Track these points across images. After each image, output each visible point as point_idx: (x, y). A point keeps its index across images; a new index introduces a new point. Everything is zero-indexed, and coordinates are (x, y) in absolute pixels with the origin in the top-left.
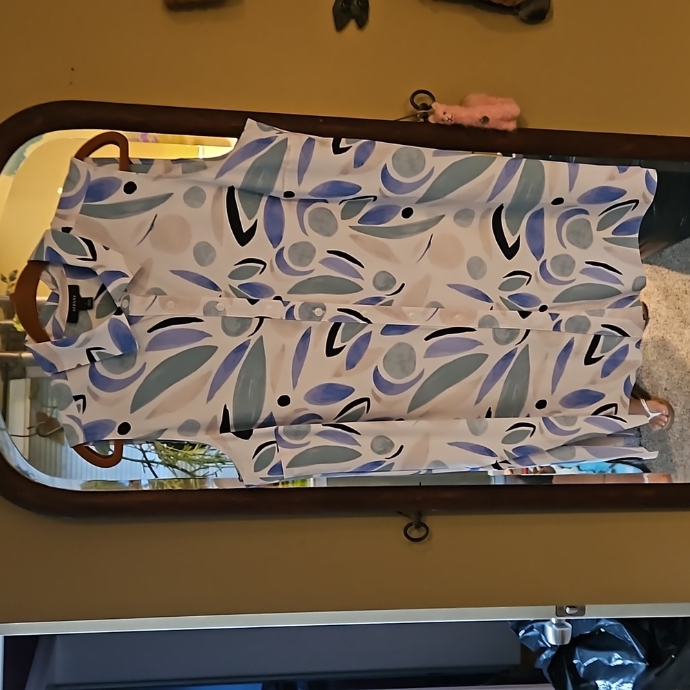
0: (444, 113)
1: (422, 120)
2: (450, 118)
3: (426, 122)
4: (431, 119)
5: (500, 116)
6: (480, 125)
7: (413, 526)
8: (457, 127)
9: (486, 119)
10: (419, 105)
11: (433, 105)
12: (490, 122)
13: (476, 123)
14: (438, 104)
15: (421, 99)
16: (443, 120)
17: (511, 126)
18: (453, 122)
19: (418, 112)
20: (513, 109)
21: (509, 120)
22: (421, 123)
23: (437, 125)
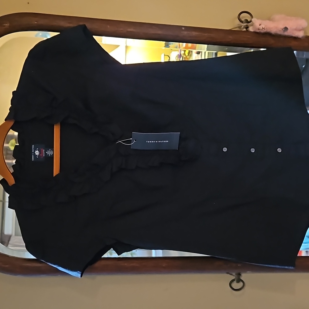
0: (260, 25)
1: (245, 30)
2: (264, 27)
3: (247, 31)
4: (251, 29)
5: (295, 27)
6: (281, 33)
7: (235, 282)
8: (268, 34)
9: (286, 29)
10: (243, 20)
11: (253, 20)
12: (289, 31)
13: (280, 31)
14: (256, 19)
15: (245, 16)
16: (259, 29)
17: (301, 34)
18: (265, 31)
19: (242, 25)
20: (303, 23)
21: (300, 30)
22: (244, 31)
23: (255, 33)
